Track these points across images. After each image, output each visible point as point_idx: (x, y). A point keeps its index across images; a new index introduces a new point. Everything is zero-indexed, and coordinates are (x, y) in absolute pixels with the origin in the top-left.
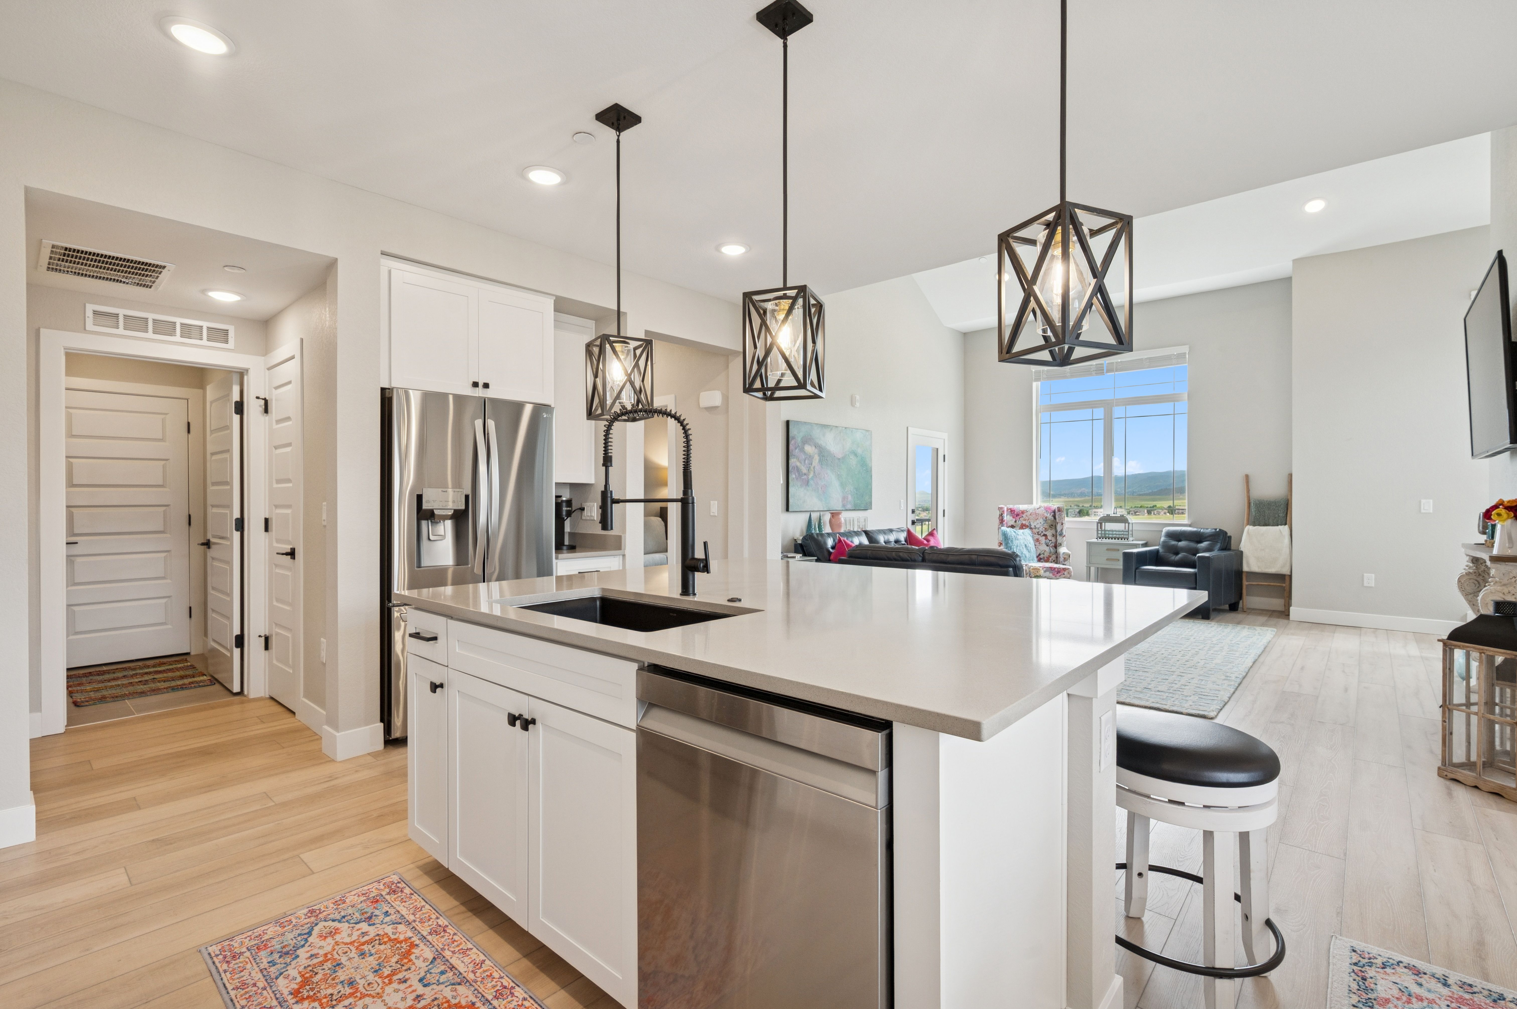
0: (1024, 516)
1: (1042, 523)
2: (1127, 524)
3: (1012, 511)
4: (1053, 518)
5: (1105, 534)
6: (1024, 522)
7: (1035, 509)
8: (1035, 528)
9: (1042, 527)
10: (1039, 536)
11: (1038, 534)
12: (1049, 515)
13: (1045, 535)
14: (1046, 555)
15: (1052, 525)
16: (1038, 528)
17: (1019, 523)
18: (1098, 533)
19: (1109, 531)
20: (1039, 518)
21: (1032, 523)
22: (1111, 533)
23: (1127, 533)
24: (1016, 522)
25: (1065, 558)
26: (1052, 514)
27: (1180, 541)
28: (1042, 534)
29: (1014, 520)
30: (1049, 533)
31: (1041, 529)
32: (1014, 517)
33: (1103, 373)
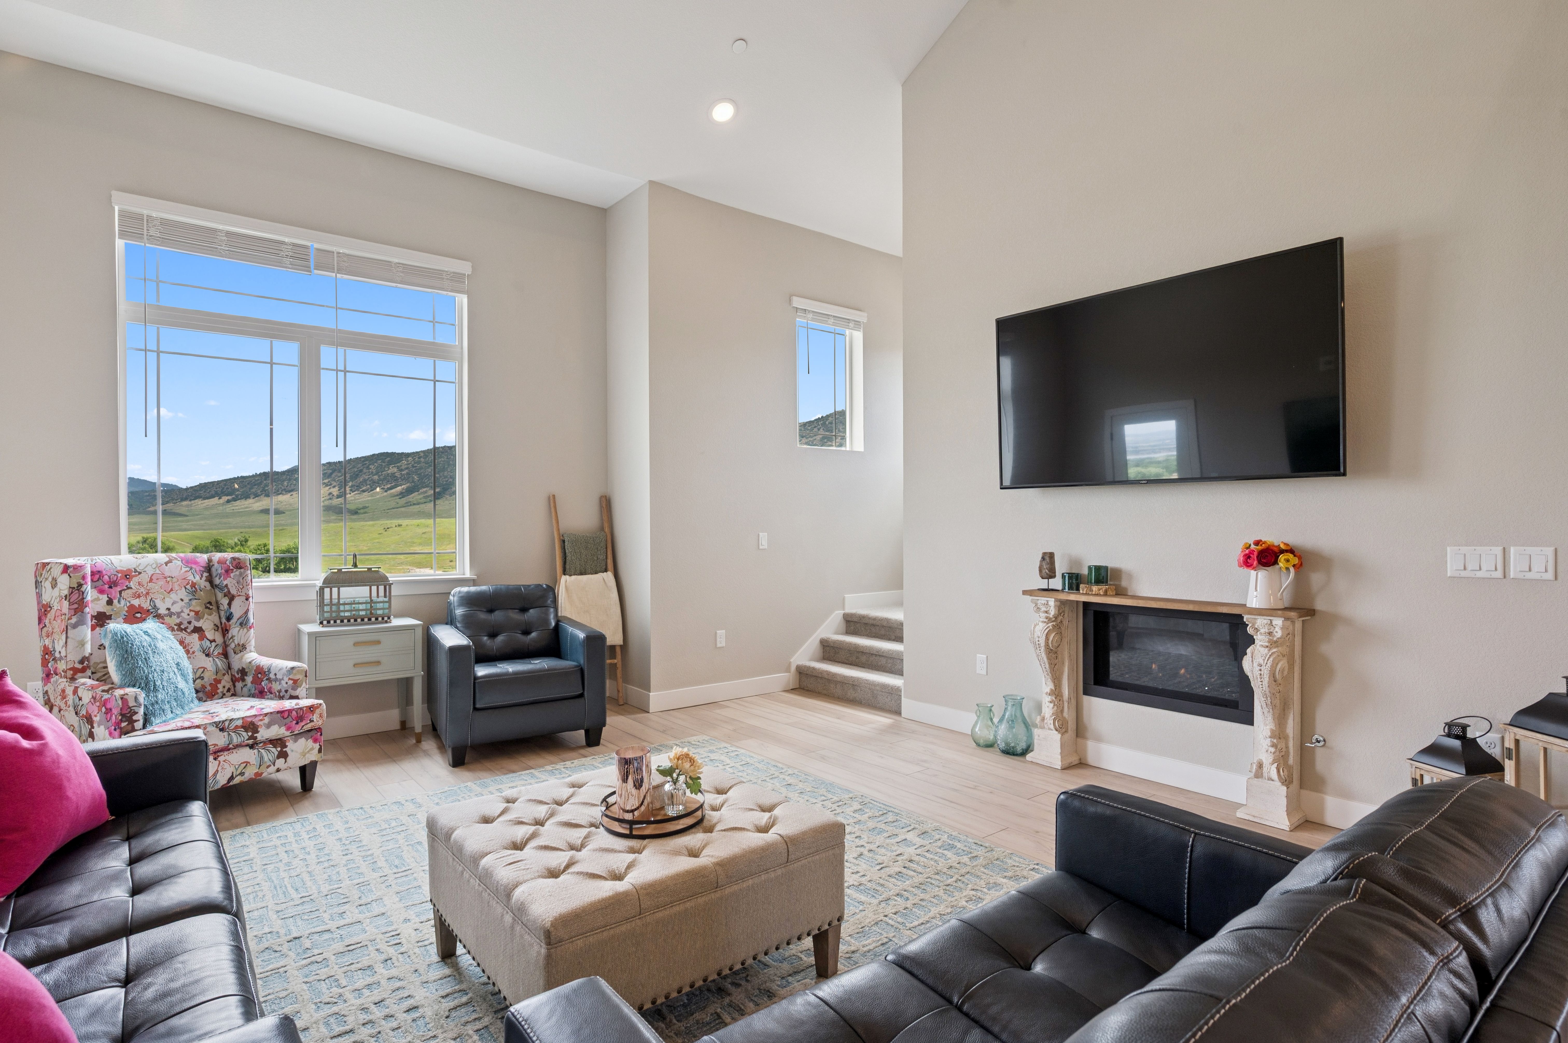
0: (132, 584)
1: (186, 600)
2: (381, 588)
3: (97, 575)
4: (208, 584)
5: (339, 611)
6: (136, 602)
7: (159, 566)
8: (171, 615)
9: (187, 611)
10: (183, 635)
11: (181, 630)
12: (198, 578)
13: (198, 630)
14: (209, 677)
15: (210, 603)
16: (178, 614)
17: (121, 606)
18: (322, 611)
19: (344, 604)
20: (176, 587)
21: (158, 603)
22: (347, 607)
23: (387, 605)
24: (110, 602)
25: (295, 682)
26: (205, 574)
27: (491, 611)
28: (191, 628)
29: (105, 598)
30: (207, 624)
31: (184, 615)
32: (101, 592)
33: (307, 269)
